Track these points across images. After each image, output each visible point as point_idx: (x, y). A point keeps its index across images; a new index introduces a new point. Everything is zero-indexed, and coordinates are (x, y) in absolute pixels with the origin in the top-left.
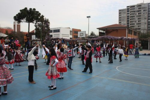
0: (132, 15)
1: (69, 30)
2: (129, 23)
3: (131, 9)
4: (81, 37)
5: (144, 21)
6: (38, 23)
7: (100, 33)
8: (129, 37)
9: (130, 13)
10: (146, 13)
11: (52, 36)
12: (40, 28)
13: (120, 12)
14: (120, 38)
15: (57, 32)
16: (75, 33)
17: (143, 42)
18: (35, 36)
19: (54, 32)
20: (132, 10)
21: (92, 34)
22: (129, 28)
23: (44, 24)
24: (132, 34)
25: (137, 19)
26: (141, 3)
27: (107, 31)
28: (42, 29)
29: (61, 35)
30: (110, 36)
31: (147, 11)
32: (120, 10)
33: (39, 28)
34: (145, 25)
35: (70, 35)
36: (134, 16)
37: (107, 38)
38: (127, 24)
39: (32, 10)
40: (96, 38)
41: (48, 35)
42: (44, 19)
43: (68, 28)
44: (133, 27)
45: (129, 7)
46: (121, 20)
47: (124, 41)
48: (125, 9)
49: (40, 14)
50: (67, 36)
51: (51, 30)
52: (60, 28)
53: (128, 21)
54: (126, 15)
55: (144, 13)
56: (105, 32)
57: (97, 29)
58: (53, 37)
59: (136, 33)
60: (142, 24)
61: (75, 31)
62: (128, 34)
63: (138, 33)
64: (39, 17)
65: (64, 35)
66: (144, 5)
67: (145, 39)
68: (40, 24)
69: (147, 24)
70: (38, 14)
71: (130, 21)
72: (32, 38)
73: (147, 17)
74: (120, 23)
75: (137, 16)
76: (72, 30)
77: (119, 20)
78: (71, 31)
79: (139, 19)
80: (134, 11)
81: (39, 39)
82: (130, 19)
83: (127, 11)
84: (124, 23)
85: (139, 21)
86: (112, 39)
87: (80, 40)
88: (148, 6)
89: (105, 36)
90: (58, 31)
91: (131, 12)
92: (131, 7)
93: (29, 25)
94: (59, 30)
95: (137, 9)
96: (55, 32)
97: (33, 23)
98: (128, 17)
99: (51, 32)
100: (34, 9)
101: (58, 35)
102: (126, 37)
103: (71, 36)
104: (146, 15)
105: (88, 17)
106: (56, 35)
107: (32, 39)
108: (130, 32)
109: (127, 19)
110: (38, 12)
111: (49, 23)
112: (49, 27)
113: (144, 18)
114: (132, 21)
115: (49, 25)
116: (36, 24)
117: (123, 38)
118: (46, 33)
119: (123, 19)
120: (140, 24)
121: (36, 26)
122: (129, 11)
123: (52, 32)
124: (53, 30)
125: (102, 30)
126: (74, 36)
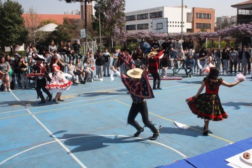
11: (146, 26)
16: (200, 18)
18: (84, 30)
35: (188, 21)
50: (180, 25)
61: (200, 14)
65: (175, 24)
76: (190, 11)
78: (188, 14)
90: (158, 14)
93: (86, 6)
94: (161, 12)
107: (81, 37)
112: (124, 9)
115: (123, 4)
118: (112, 22)
121: (95, 8)
123: (146, 18)
125: (242, 9)
126: (197, 24)
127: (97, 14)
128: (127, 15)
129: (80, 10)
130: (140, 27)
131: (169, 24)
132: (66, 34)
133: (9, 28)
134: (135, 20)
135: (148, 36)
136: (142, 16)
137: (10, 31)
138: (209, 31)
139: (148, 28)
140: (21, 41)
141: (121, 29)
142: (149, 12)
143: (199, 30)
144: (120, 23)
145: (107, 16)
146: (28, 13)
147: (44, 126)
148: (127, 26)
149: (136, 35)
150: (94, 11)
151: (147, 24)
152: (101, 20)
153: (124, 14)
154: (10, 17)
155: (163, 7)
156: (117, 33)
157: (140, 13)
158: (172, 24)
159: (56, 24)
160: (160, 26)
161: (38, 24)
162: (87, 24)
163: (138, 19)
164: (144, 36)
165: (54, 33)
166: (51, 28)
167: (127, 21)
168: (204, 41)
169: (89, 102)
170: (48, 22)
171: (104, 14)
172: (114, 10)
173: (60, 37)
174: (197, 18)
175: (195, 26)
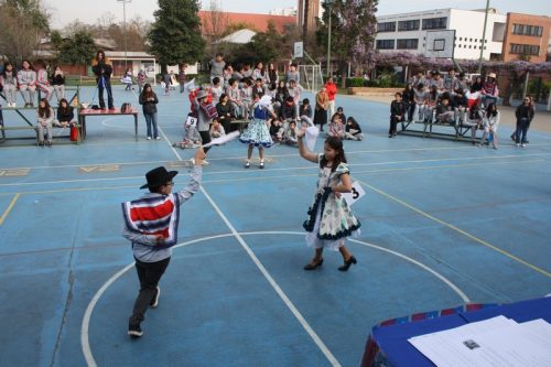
11: (414, 43)
16: (520, 33)
18: (301, 44)
19: (423, 29)
35: (494, 40)
50: (478, 45)
58: (420, 50)
61: (522, 26)
65: (468, 43)
76: (503, 19)
78: (497, 25)
90: (438, 23)
94: (445, 18)
103: (497, 48)
107: (295, 56)
118: (353, 33)
121: (324, 5)
123: (416, 28)
126: (512, 45)
127: (326, 16)
128: (380, 22)
129: (296, 8)
130: (403, 44)
131: (457, 42)
132: (269, 49)
133: (176, 35)
134: (394, 31)
135: (415, 61)
136: (409, 25)
137: (177, 39)
138: (534, 60)
139: (416, 47)
140: (192, 57)
141: (367, 46)
142: (421, 18)
143: (515, 56)
144: (367, 35)
145: (343, 21)
146: (208, 9)
147: (216, 207)
148: (379, 42)
149: (394, 58)
150: (321, 11)
151: (416, 40)
152: (333, 28)
153: (374, 17)
154: (178, 16)
155: (449, 10)
156: (359, 54)
157: (405, 19)
158: (463, 43)
159: (254, 30)
160: (439, 45)
161: (223, 30)
162: (308, 33)
163: (400, 30)
164: (408, 62)
165: (249, 45)
166: (243, 37)
167: (379, 31)
168: (523, 79)
169: (297, 172)
170: (241, 27)
171: (340, 16)
172: (358, 11)
173: (258, 54)
174: (514, 33)
175: (508, 48)
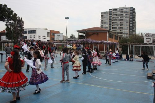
0: (114, 19)
1: (46, 31)
2: (111, 27)
3: (113, 12)
4: (58, 39)
5: (126, 25)
6: (10, 21)
7: (80, 36)
8: (110, 41)
9: (112, 17)
10: (128, 17)
11: (26, 37)
12: (12, 28)
13: (102, 15)
14: (100, 41)
15: (33, 33)
17: (124, 47)
18: (5, 36)
19: (28, 33)
20: (114, 14)
21: (72, 37)
22: (110, 32)
23: (17, 23)
24: (113, 38)
25: (119, 23)
26: (123, 7)
27: (87, 34)
28: (14, 28)
29: (37, 37)
30: (90, 40)
31: (129, 16)
32: (102, 13)
33: (10, 28)
34: (127, 29)
35: (48, 37)
36: (116, 20)
37: (87, 42)
38: (109, 27)
39: (3, 6)
40: (75, 41)
41: (22, 36)
42: (17, 17)
43: (45, 29)
44: (115, 31)
45: (111, 10)
46: (103, 23)
47: (104, 45)
48: (108, 12)
49: (12, 12)
50: (44, 38)
51: (24, 30)
52: (36, 28)
53: (110, 24)
54: (108, 18)
55: (126, 18)
56: (85, 35)
57: (77, 31)
58: (28, 39)
59: (117, 37)
60: (124, 28)
62: (109, 38)
63: (119, 37)
64: (11, 15)
65: (40, 37)
66: (126, 9)
67: (125, 44)
68: (12, 23)
69: (129, 29)
70: (10, 11)
71: (112, 24)
72: (2, 38)
73: (129, 21)
74: (102, 26)
75: (119, 20)
76: (49, 32)
77: (101, 23)
79: (121, 22)
80: (117, 15)
81: (11, 41)
82: (112, 23)
83: (110, 14)
84: (106, 26)
85: (121, 25)
86: (91, 42)
87: (57, 43)
88: (130, 11)
89: (85, 40)
91: (113, 15)
92: (113, 10)
94: (35, 31)
95: (119, 13)
96: (30, 33)
97: (4, 21)
98: (110, 20)
99: (26, 32)
100: (5, 6)
101: (34, 37)
102: (107, 42)
103: (49, 39)
104: (128, 20)
105: (66, 18)
106: (31, 37)
107: (2, 40)
108: (111, 36)
109: (109, 22)
110: (10, 9)
111: (23, 22)
112: (23, 27)
113: (126, 22)
114: (115, 24)
115: (23, 25)
116: (7, 22)
117: (103, 42)
118: (19, 34)
119: (105, 22)
120: (122, 28)
121: (7, 25)
122: (111, 14)
124: (28, 30)
125: (81, 33)
174: (52, 35)
175: (51, 39)
